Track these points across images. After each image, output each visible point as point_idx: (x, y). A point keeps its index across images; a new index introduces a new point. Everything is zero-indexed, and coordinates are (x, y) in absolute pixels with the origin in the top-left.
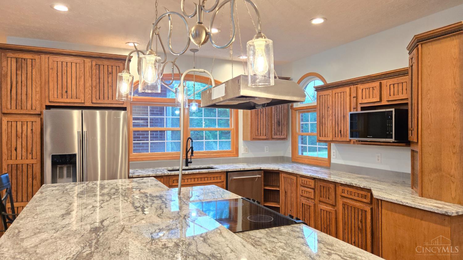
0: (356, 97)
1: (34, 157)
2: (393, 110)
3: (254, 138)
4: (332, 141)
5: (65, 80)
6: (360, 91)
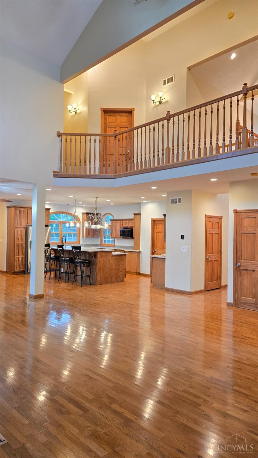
0: (122, 224)
1: (23, 241)
2: (130, 229)
3: (87, 237)
4: (115, 238)
6: (123, 223)
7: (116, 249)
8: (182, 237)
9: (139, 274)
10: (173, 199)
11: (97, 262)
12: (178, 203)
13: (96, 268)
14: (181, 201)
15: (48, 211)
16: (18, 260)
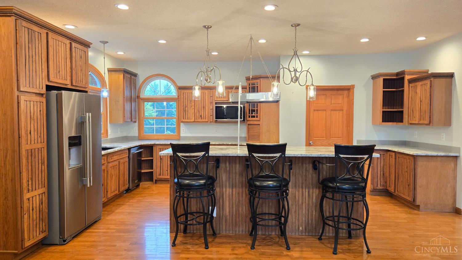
2: (246, 105)
3: (126, 121)
4: (194, 122)
5: (58, 60)
15: (86, 50)
16: (31, 209)
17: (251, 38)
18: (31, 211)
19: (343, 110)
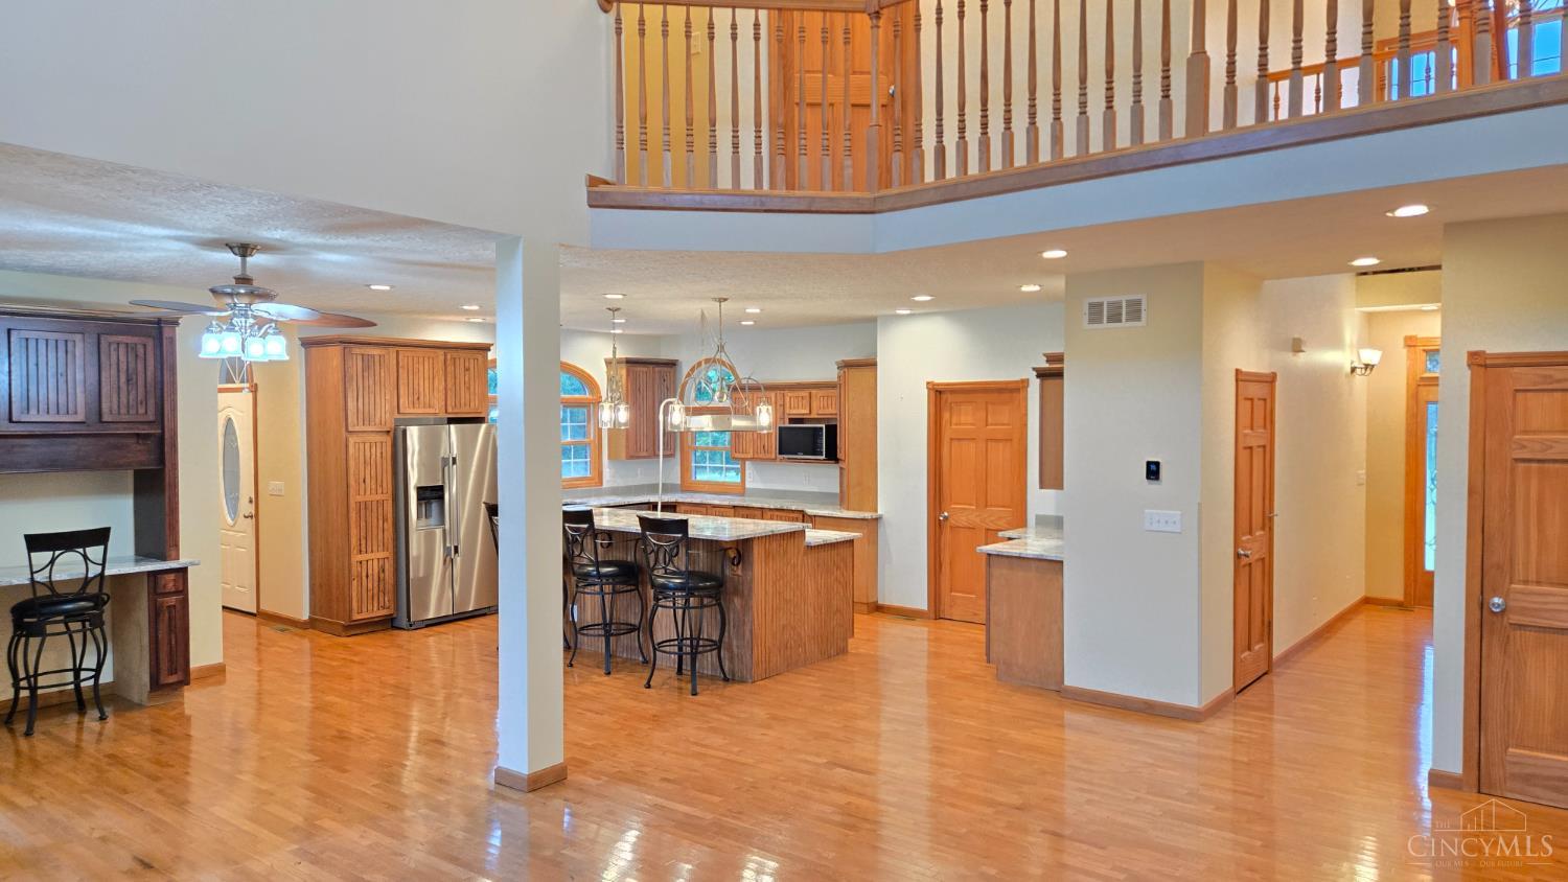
0: (783, 405)
1: (385, 491)
2: (822, 426)
3: (631, 457)
4: (749, 459)
5: (416, 382)
6: (788, 399)
7: (766, 506)
8: (1153, 471)
9: (878, 609)
10: (1101, 304)
11: (752, 580)
12: (1127, 320)
13: (746, 607)
14: (1144, 314)
15: (480, 357)
16: (364, 574)
17: (703, 314)
18: (364, 578)
19: (1011, 440)
